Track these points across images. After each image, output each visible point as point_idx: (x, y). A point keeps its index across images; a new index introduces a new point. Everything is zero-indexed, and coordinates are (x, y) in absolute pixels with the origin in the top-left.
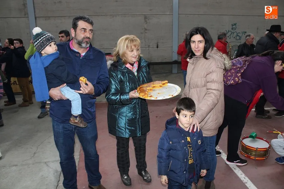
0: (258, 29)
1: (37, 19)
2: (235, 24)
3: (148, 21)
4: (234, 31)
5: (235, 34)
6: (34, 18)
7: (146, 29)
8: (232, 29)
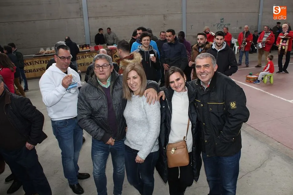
0: (237, 22)
1: (90, 18)
2: (223, 19)
3: (166, 19)
4: (222, 24)
5: (223, 26)
6: (88, 18)
7: (165, 24)
8: (221, 22)
